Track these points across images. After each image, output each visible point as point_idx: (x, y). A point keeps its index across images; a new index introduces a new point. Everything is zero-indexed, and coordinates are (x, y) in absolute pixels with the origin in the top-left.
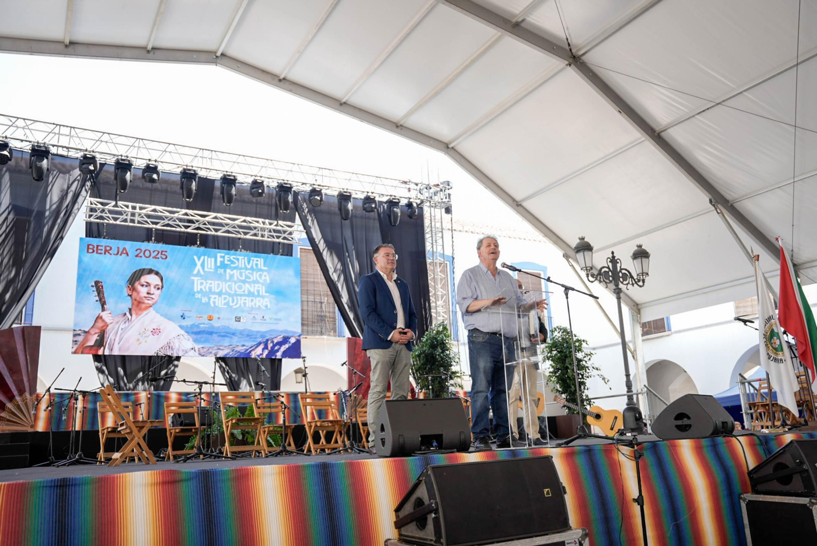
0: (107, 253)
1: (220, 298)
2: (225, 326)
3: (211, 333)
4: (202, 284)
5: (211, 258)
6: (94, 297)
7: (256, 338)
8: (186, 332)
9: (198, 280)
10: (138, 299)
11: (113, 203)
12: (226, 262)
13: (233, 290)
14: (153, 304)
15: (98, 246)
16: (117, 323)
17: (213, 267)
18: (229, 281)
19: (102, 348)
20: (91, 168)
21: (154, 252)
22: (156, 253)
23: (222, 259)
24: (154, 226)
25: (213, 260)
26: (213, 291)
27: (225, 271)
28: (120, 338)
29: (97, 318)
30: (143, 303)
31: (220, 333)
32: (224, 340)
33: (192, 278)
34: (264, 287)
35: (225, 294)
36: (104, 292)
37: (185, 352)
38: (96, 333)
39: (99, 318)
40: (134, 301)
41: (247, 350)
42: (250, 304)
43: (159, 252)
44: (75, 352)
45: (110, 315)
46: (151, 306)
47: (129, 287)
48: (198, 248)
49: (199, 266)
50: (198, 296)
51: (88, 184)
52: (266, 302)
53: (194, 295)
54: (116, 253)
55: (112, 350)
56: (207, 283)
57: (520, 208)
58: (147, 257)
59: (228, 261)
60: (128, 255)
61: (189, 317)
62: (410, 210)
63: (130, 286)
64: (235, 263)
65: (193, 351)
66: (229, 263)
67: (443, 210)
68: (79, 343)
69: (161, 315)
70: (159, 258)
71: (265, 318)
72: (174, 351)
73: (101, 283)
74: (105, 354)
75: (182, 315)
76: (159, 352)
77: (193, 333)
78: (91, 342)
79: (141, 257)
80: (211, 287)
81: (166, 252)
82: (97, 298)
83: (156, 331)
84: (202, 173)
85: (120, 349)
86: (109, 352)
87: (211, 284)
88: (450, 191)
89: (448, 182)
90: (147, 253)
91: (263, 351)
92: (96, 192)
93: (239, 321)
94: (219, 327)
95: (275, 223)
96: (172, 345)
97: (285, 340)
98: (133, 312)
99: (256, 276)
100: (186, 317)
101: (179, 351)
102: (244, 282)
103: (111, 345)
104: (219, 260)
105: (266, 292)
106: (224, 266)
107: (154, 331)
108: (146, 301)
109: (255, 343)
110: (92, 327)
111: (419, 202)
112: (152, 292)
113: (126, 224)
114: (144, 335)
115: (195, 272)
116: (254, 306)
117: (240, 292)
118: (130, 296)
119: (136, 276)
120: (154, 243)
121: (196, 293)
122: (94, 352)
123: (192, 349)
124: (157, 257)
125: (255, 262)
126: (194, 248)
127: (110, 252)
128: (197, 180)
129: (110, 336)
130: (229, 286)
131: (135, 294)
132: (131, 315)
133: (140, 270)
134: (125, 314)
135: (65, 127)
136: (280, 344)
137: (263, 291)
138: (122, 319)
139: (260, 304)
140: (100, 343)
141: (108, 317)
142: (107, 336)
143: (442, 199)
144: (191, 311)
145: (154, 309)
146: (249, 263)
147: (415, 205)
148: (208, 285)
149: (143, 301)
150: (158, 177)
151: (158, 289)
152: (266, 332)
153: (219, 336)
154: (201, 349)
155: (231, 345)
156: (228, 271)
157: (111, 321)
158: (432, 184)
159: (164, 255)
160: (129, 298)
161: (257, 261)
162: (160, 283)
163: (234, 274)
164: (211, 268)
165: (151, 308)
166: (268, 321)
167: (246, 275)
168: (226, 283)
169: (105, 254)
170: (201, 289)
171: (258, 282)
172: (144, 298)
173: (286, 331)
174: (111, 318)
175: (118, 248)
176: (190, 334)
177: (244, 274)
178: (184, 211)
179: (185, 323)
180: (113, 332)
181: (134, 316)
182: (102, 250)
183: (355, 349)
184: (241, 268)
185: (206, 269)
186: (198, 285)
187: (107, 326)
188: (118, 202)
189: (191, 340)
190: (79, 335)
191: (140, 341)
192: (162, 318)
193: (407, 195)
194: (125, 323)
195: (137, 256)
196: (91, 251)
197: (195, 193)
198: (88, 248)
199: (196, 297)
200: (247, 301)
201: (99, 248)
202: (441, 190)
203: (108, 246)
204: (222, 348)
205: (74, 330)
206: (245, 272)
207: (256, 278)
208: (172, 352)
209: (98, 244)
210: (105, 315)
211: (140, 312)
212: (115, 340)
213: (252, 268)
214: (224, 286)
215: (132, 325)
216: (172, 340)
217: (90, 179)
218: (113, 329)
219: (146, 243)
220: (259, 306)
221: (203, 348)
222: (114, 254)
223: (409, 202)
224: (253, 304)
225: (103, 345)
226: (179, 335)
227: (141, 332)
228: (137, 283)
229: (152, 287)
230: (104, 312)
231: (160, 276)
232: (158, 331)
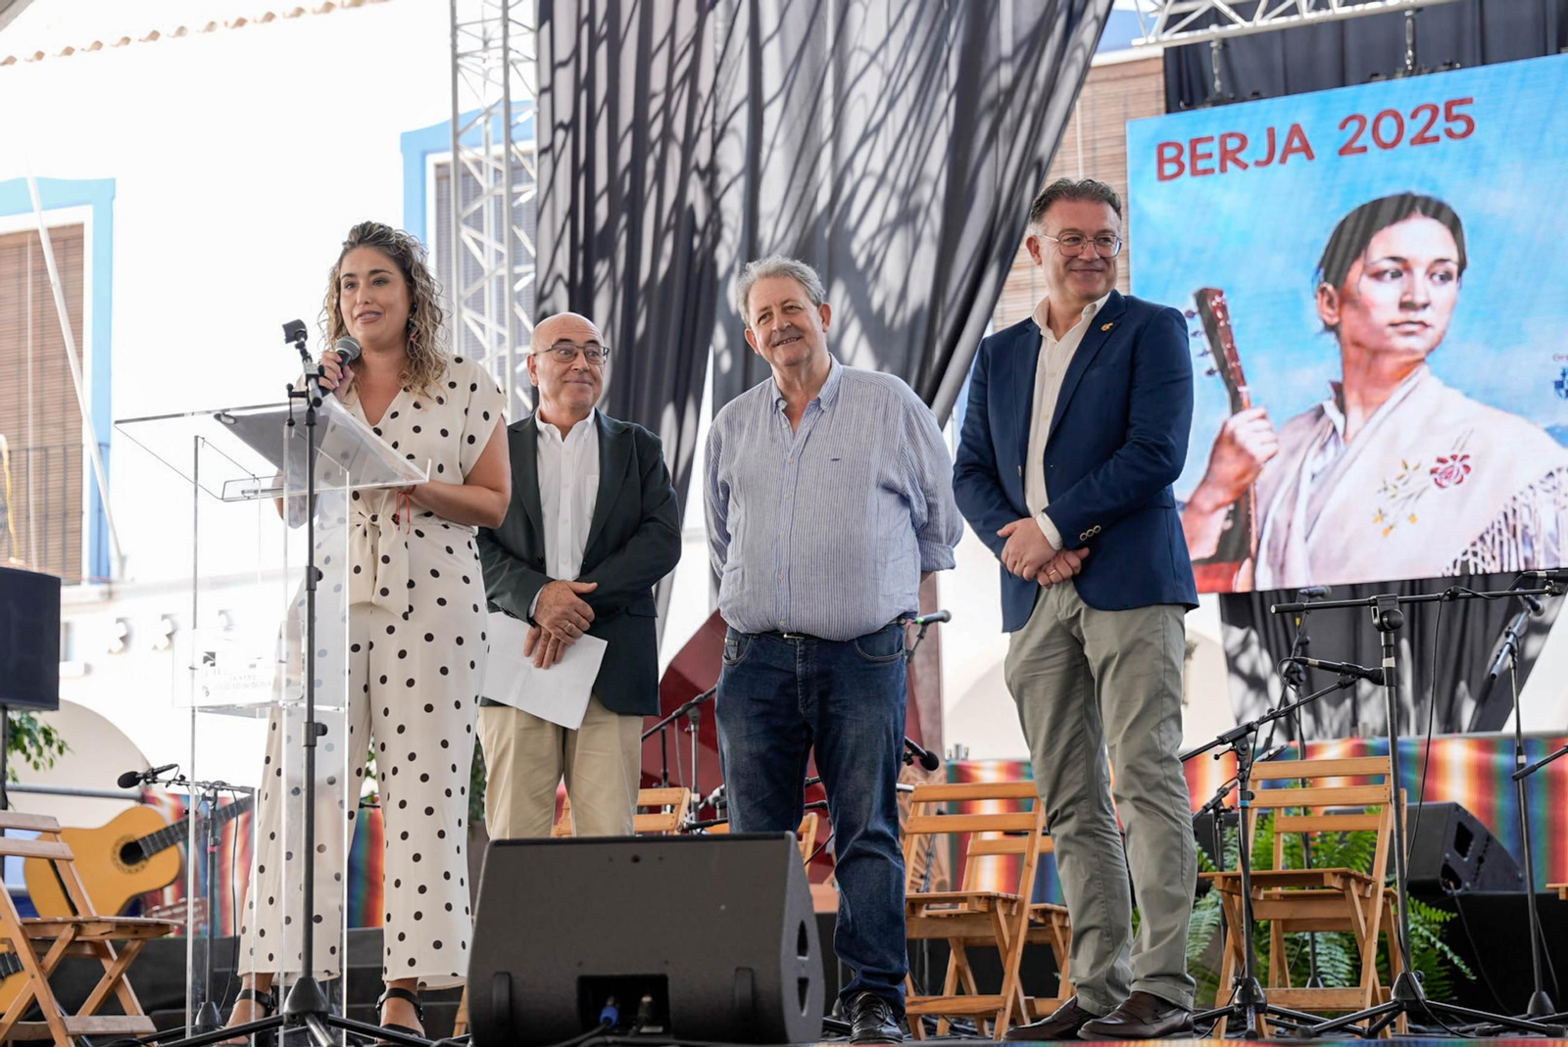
0: (1230, 165)
6: (1198, 356)
10: (1362, 334)
14: (1431, 350)
15: (1194, 143)
16: (1293, 452)
19: (1247, 563)
21: (1414, 116)
22: (1425, 116)
28: (1308, 516)
29: (1218, 442)
30: (1389, 351)
36: (1234, 331)
38: (1218, 507)
39: (1223, 440)
40: (1353, 352)
43: (1435, 110)
45: (1262, 424)
46: (1422, 360)
47: (1323, 291)
54: (1263, 157)
55: (1282, 567)
58: (1385, 146)
60: (1310, 156)
63: (1330, 288)
69: (1468, 395)
70: (1436, 139)
72: (1539, 547)
73: (1221, 294)
74: (1260, 587)
75: (1558, 377)
76: (1472, 560)
78: (1206, 547)
79: (1364, 149)
81: (1466, 101)
82: (1211, 361)
83: (1451, 469)
85: (1312, 561)
86: (1274, 581)
90: (1388, 130)
96: (1526, 519)
98: (1352, 399)
101: (1557, 543)
103: (1276, 549)
107: (1442, 467)
108: (1401, 343)
110: (1205, 482)
112: (1420, 299)
113: (1294, 19)
114: (1403, 492)
118: (1330, 328)
119: (1345, 237)
120: (1411, 74)
122: (1220, 584)
124: (1430, 134)
127: (1241, 156)
129: (1271, 512)
131: (1350, 316)
132: (1342, 408)
133: (1362, 208)
134: (1320, 412)
138: (1307, 433)
140: (1238, 545)
141: (1257, 431)
142: (1261, 513)
145: (1432, 373)
149: (1387, 343)
151: (1446, 277)
157: (1269, 449)
159: (1458, 117)
160: (1331, 337)
162: (1452, 254)
165: (1423, 371)
169: (1223, 169)
172: (1390, 330)
174: (1267, 436)
175: (1271, 132)
180: (1280, 495)
181: (1355, 413)
182: (1210, 156)
187: (1257, 470)
191: (1389, 520)
192: (1474, 407)
194: (1323, 447)
195: (1342, 152)
196: (1170, 169)
198: (1161, 161)
201: (1201, 149)
203: (1231, 135)
208: (1529, 554)
209: (1196, 136)
210: (1242, 425)
211: (1375, 394)
212: (1289, 526)
215: (1350, 456)
216: (1521, 499)
218: (1280, 481)
219: (1377, 87)
222: (1258, 163)
225: (1248, 554)
226: (1551, 474)
227: (1391, 480)
228: (1357, 267)
229: (1419, 273)
230: (1242, 416)
231: (1454, 226)
232: (1458, 465)
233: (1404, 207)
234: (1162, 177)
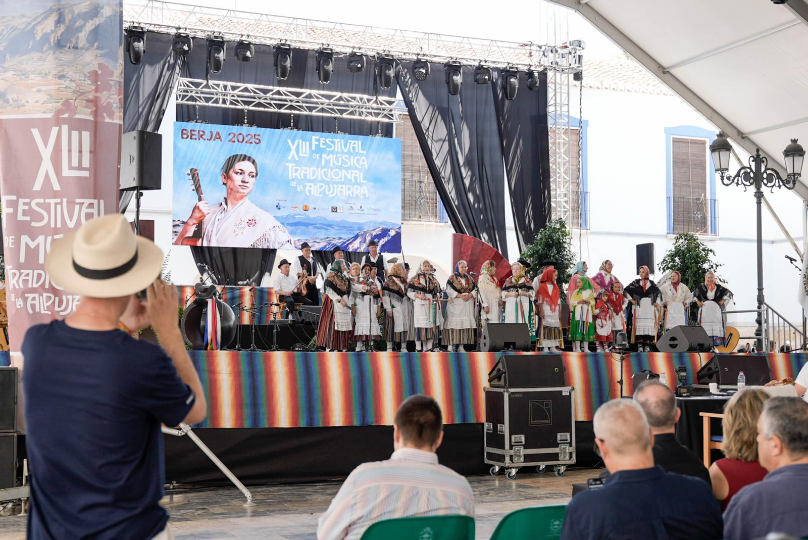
0: (201, 138)
1: (316, 186)
2: (321, 217)
3: (307, 225)
4: (296, 170)
5: (306, 141)
6: (190, 185)
7: (354, 230)
8: (282, 223)
9: (292, 166)
10: (232, 187)
11: (205, 83)
12: (322, 146)
13: (329, 177)
14: (248, 193)
15: (191, 131)
16: (214, 213)
17: (308, 152)
18: (324, 167)
19: (201, 239)
20: (186, 47)
21: (247, 136)
22: (249, 137)
23: (317, 143)
24: (246, 107)
25: (308, 143)
26: (308, 178)
27: (321, 157)
28: (216, 230)
29: (195, 208)
30: (238, 192)
31: (316, 224)
32: (321, 232)
33: (287, 164)
34: (361, 173)
35: (320, 182)
36: (200, 180)
37: (281, 244)
38: (194, 224)
39: (196, 208)
40: (229, 190)
41: (345, 243)
42: (347, 192)
43: (252, 136)
44: (176, 243)
45: (206, 205)
46: (246, 196)
48: (292, 131)
49: (293, 152)
50: (294, 184)
51: (180, 63)
52: (364, 190)
53: (288, 183)
55: (210, 241)
56: (302, 170)
57: (667, 76)
58: (240, 142)
59: (323, 144)
60: (221, 140)
61: (284, 207)
62: (530, 80)
63: (225, 174)
64: (331, 147)
65: (289, 244)
66: (324, 147)
67: (572, 76)
68: (178, 234)
69: (256, 205)
70: (252, 143)
71: (363, 208)
72: (270, 244)
73: (197, 170)
74: (204, 245)
76: (255, 245)
77: (289, 224)
78: (190, 234)
79: (235, 142)
80: (306, 174)
81: (259, 135)
82: (193, 187)
83: (251, 223)
85: (217, 241)
86: (208, 244)
87: (306, 170)
88: (582, 53)
89: (580, 41)
90: (241, 139)
91: (360, 244)
92: (187, 71)
93: (336, 212)
94: (315, 218)
95: (374, 98)
96: (268, 237)
97: (385, 232)
98: (229, 202)
99: (353, 161)
100: (281, 207)
101: (275, 243)
102: (340, 168)
103: (208, 236)
104: (314, 143)
105: (363, 180)
106: (319, 150)
107: (249, 222)
108: (241, 190)
109: (353, 236)
110: (191, 217)
111: (541, 69)
112: (246, 181)
113: (219, 105)
114: (240, 226)
116: (351, 195)
117: (336, 179)
118: (225, 184)
119: (230, 163)
120: (247, 126)
121: (291, 180)
123: (288, 241)
124: (250, 141)
125: (352, 145)
126: (287, 131)
127: (203, 137)
128: (291, 55)
129: (207, 227)
130: (325, 172)
131: (229, 182)
132: (227, 205)
133: (234, 156)
134: (221, 204)
136: (379, 237)
137: (360, 176)
138: (218, 209)
139: (358, 193)
140: (198, 234)
141: (205, 207)
142: (205, 227)
143: (570, 65)
144: (286, 201)
145: (249, 199)
146: (345, 146)
147: (536, 74)
148: (303, 172)
149: (238, 190)
150: (252, 54)
151: (253, 176)
152: (364, 224)
153: (314, 228)
154: (297, 242)
155: (327, 238)
156: (324, 155)
157: (208, 212)
158: (559, 44)
159: (257, 139)
160: (224, 186)
161: (355, 144)
162: (254, 171)
163: (330, 159)
164: (305, 153)
165: (246, 198)
166: (366, 211)
167: (343, 160)
168: (321, 170)
169: (199, 139)
170: (296, 176)
171: (356, 168)
172: (239, 187)
173: (385, 223)
174: (208, 208)
175: (212, 132)
176: (286, 226)
177: (340, 159)
178: (276, 89)
179: (280, 213)
180: (210, 223)
181: (230, 206)
183: (461, 246)
184: (338, 153)
185: (300, 154)
186: (293, 172)
187: (205, 216)
188: (210, 81)
189: (287, 231)
190: (178, 225)
191: (237, 233)
192: (258, 208)
193: (527, 61)
194: (221, 213)
195: (229, 141)
196: (185, 136)
197: (290, 71)
198: (182, 133)
199: (291, 185)
200: (344, 190)
201: (193, 133)
202: (570, 53)
203: (201, 131)
204: (318, 241)
205: (174, 221)
206: (341, 157)
207: (354, 164)
208: (268, 245)
209: (191, 129)
210: (201, 205)
211: (235, 202)
212: (212, 231)
213: (349, 153)
214: (320, 174)
215: (228, 216)
216: (267, 232)
218: (210, 220)
219: (238, 127)
220: (357, 195)
221: (299, 240)
222: (208, 139)
223: (529, 70)
224: (350, 192)
225: (201, 237)
226: (274, 227)
227: (237, 224)
228: (231, 171)
229: (247, 174)
230: (201, 202)
231: (254, 162)
232: (253, 222)
233: (245, 158)
234: (183, 138)
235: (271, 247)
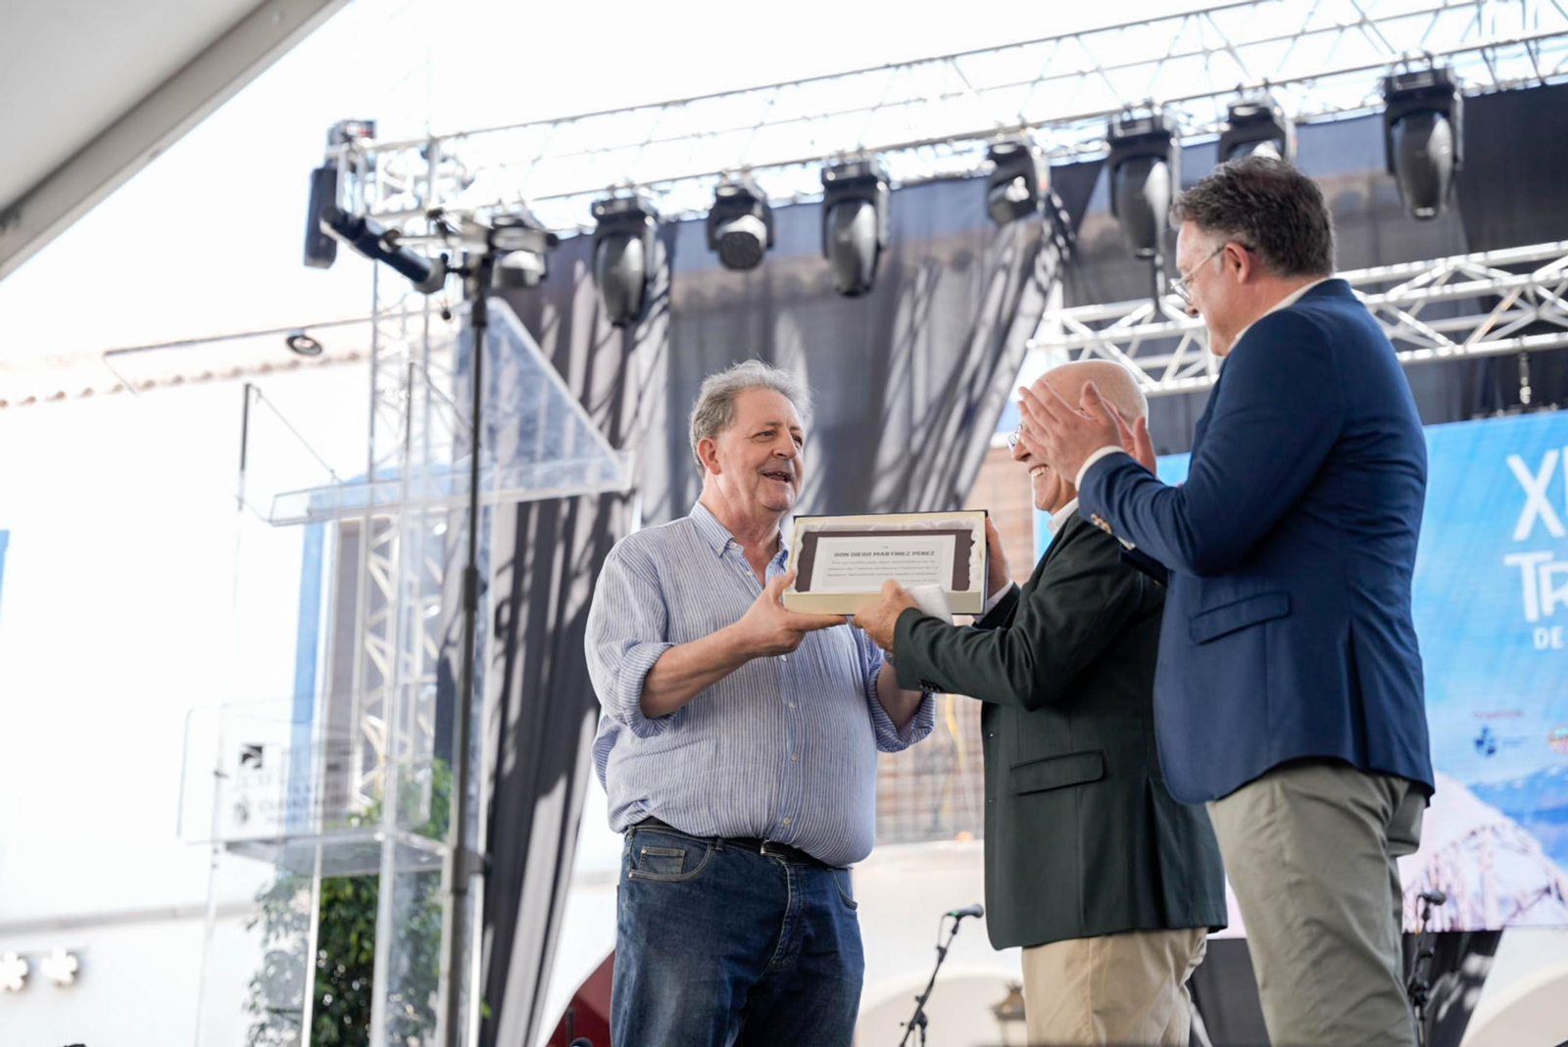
4: (1560, 580)
8: (1508, 813)
9: (1537, 566)
11: (1146, 308)
20: (1017, 191)
33: (1511, 560)
37: (1512, 909)
48: (1527, 419)
49: (1536, 502)
50: (1547, 638)
51: (1049, 258)
53: (1524, 636)
61: (1513, 744)
65: (1550, 901)
72: (1463, 906)
75: (1478, 734)
77: (1540, 815)
84: (1472, 77)
100: (1499, 745)
101: (1483, 903)
113: (1201, 381)
115: (1522, 530)
121: (1535, 625)
123: (1548, 891)
126: (1504, 423)
128: (1459, 110)
135: (926, 65)
144: (1518, 714)
150: (1282, 151)
170: (1559, 606)
176: (1528, 820)
178: (1442, 267)
179: (1497, 774)
186: (1543, 586)
189: (1536, 847)
197: (1454, 173)
199: (1539, 645)
208: (1454, 913)
216: (1443, 857)
217: (1053, 239)
226: (1473, 833)
235: (1468, 925)
